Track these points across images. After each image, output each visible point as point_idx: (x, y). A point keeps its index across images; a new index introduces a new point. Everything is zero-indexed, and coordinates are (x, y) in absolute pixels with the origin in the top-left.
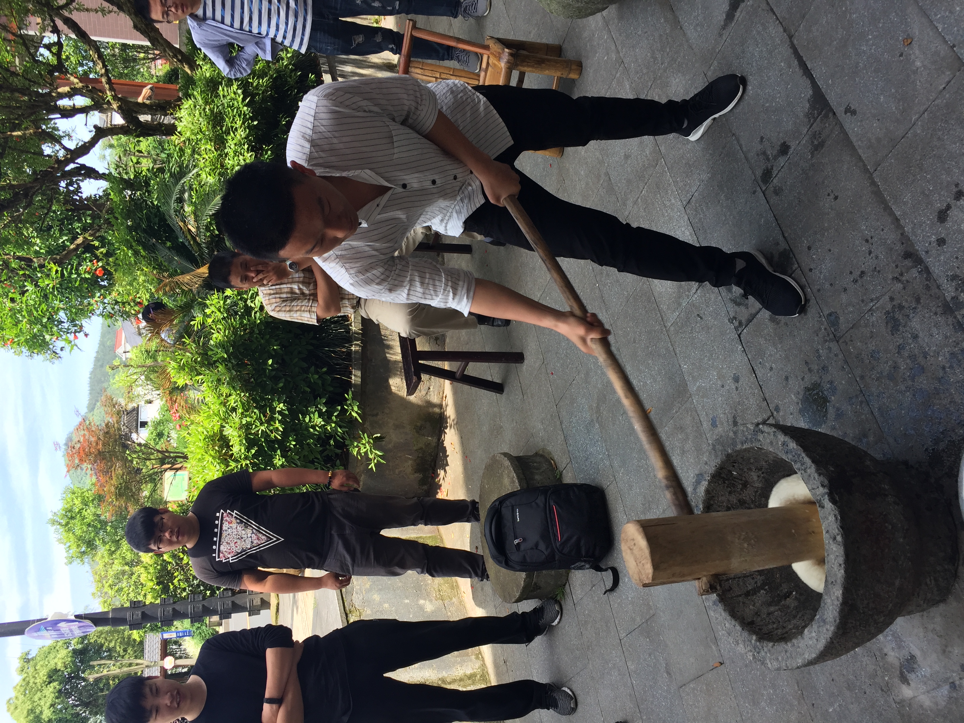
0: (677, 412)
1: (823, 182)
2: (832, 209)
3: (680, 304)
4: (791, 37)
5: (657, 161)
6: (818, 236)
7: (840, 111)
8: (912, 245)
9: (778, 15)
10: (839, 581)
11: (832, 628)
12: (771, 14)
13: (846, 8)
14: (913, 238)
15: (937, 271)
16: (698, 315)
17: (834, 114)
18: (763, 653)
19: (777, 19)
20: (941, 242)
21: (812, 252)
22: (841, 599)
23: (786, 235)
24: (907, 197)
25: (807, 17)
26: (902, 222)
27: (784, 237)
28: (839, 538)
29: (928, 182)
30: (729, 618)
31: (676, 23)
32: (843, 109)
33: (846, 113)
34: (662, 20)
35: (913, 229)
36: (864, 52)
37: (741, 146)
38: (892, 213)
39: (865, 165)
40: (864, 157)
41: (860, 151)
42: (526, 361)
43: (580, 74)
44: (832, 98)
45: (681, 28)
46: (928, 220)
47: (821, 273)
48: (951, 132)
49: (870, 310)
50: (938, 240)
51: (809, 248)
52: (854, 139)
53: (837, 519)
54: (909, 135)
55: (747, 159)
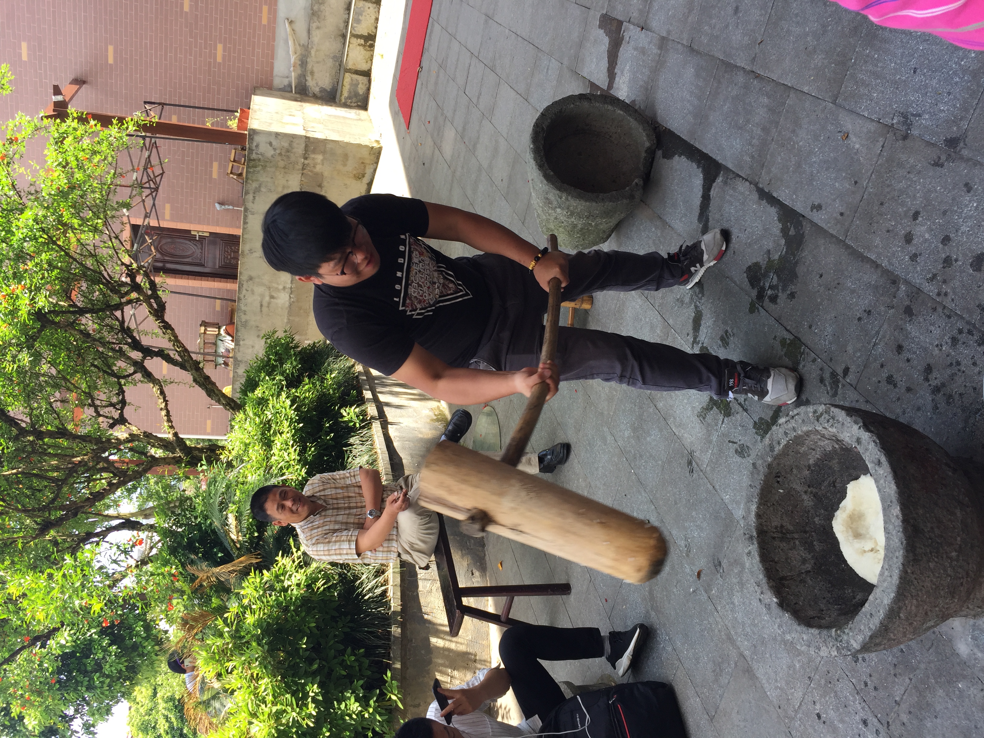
0: (728, 548)
1: (808, 270)
2: (820, 286)
3: (710, 442)
4: (756, 185)
5: (668, 334)
6: (815, 313)
7: (807, 212)
8: (892, 273)
9: (743, 176)
10: (894, 500)
11: (901, 552)
12: (737, 179)
13: (794, 142)
14: (890, 268)
15: (918, 281)
16: (729, 441)
17: (803, 216)
18: (845, 637)
19: (743, 178)
20: (914, 257)
21: (813, 328)
22: (900, 516)
23: (788, 328)
24: (877, 241)
25: (766, 164)
26: (879, 262)
27: (787, 330)
28: (883, 459)
29: (890, 220)
30: (804, 629)
31: (665, 224)
32: (809, 209)
33: (812, 211)
34: (654, 229)
35: (888, 261)
36: (815, 162)
37: (735, 282)
38: (869, 260)
39: (837, 238)
40: (834, 233)
41: (831, 231)
42: (573, 591)
43: (592, 303)
44: (799, 207)
45: (669, 226)
46: (898, 247)
47: (825, 341)
48: (896, 177)
49: (874, 346)
50: (910, 258)
51: (810, 327)
52: (823, 225)
53: (876, 443)
54: (865, 197)
55: (742, 289)
